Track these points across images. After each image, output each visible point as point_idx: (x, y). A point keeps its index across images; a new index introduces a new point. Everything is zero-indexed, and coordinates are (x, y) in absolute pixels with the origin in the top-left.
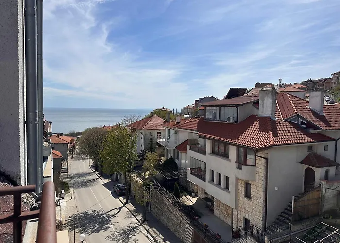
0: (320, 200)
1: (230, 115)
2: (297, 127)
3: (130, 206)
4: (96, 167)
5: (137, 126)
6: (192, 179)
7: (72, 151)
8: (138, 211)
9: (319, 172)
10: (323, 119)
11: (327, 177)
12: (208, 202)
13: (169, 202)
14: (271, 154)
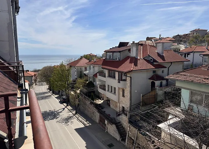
0: (156, 96)
1: (117, 56)
2: (148, 61)
3: (69, 107)
4: (50, 89)
5: (72, 65)
6: (100, 91)
7: (35, 81)
8: (73, 109)
9: (157, 83)
10: (162, 57)
11: (161, 85)
12: (108, 102)
13: (88, 103)
14: (133, 75)
